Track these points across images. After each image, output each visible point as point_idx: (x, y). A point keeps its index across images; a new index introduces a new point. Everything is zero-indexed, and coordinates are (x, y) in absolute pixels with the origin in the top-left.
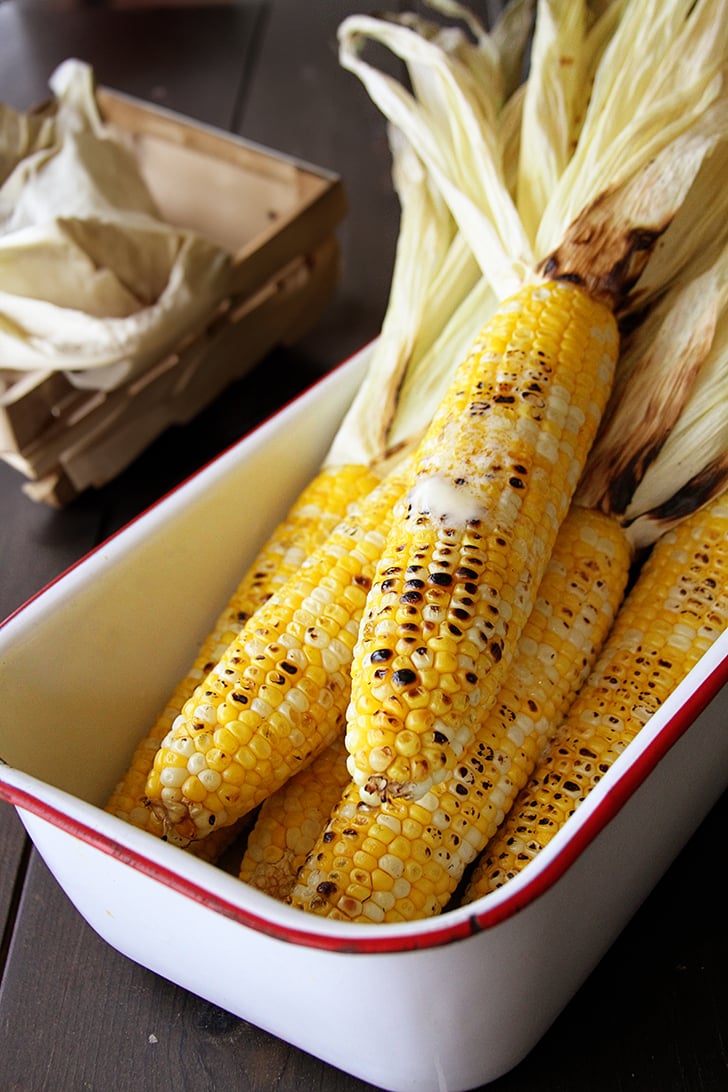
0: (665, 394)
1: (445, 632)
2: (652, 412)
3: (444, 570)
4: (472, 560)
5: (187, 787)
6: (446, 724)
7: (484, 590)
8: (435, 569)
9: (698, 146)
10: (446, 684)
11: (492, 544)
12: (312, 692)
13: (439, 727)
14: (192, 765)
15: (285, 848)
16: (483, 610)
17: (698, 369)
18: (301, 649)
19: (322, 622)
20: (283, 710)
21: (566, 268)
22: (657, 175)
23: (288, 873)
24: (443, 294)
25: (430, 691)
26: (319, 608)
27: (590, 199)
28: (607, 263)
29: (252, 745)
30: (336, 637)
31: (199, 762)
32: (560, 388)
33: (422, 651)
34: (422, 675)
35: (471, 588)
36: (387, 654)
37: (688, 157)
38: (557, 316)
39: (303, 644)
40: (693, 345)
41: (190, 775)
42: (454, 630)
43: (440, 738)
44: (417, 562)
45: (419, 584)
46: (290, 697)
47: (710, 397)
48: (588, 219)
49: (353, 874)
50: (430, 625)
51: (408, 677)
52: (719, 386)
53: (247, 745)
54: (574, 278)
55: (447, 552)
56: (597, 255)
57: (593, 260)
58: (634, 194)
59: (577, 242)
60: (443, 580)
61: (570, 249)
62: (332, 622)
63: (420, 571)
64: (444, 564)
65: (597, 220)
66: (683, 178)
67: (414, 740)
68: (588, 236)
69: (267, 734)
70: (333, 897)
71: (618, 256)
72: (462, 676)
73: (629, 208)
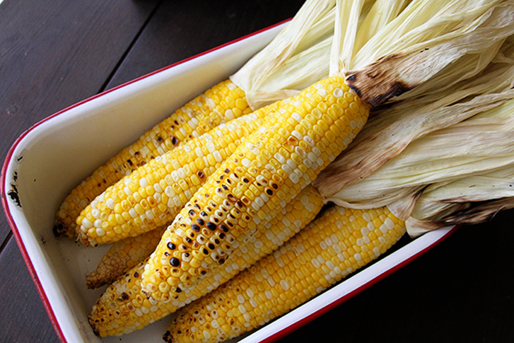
0: (369, 161)
1: (201, 250)
2: (359, 166)
3: (215, 223)
4: (229, 223)
5: (91, 231)
6: (183, 286)
7: (228, 237)
8: (212, 220)
9: (451, 54)
10: (191, 271)
11: (244, 216)
12: (158, 214)
13: (180, 286)
14: (97, 222)
15: (128, 254)
16: (223, 245)
17: (388, 160)
18: (161, 193)
19: (175, 186)
20: (142, 217)
21: (357, 84)
22: (425, 59)
23: (124, 264)
24: (318, 30)
25: (183, 272)
26: (177, 179)
27: (387, 54)
28: (376, 92)
29: (123, 226)
30: (178, 194)
31: (99, 224)
32: (318, 149)
33: (188, 255)
34: (182, 265)
35: (222, 236)
36: (174, 247)
37: (443, 58)
38: (337, 110)
39: (164, 191)
40: (395, 146)
41: (94, 226)
42: (205, 251)
43: (179, 290)
44: (207, 211)
45: (202, 222)
46: (147, 213)
47: (387, 174)
48: (381, 65)
49: (138, 296)
50: (197, 245)
51: (176, 263)
52: (394, 171)
53: (121, 225)
54: (357, 91)
55: (221, 215)
56: (374, 86)
57: (371, 88)
58: (408, 63)
59: (368, 75)
60: (212, 227)
61: (363, 77)
62: (179, 188)
63: (206, 217)
64: (216, 220)
65: (384, 68)
66: (433, 69)
67: (167, 287)
68: (375, 75)
69: (131, 224)
70: (126, 301)
71: (383, 92)
72: (200, 270)
73: (402, 69)
